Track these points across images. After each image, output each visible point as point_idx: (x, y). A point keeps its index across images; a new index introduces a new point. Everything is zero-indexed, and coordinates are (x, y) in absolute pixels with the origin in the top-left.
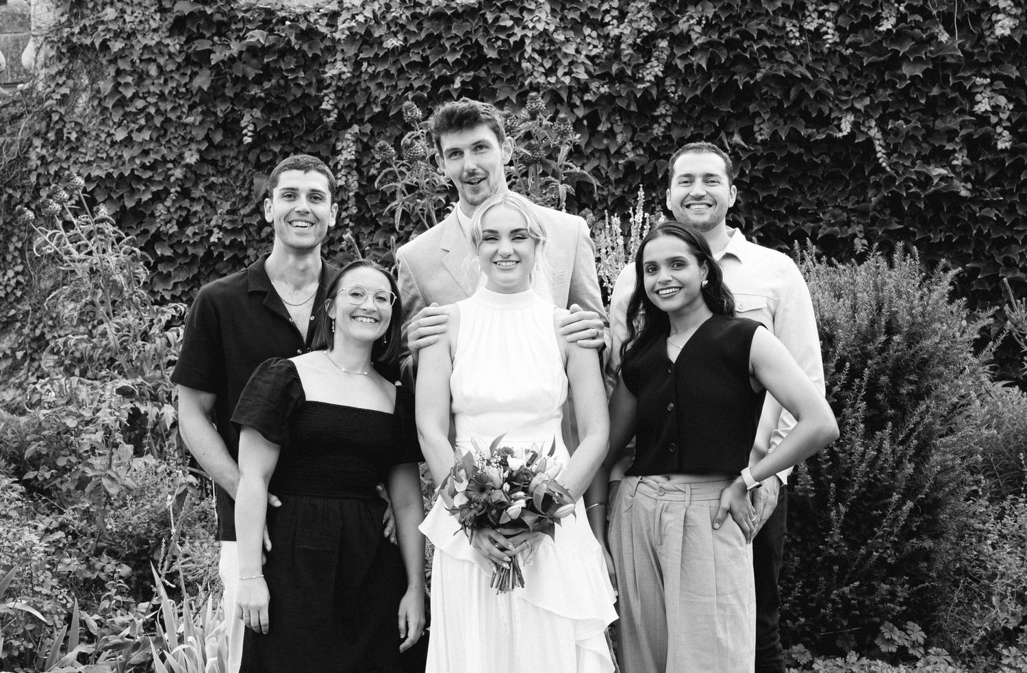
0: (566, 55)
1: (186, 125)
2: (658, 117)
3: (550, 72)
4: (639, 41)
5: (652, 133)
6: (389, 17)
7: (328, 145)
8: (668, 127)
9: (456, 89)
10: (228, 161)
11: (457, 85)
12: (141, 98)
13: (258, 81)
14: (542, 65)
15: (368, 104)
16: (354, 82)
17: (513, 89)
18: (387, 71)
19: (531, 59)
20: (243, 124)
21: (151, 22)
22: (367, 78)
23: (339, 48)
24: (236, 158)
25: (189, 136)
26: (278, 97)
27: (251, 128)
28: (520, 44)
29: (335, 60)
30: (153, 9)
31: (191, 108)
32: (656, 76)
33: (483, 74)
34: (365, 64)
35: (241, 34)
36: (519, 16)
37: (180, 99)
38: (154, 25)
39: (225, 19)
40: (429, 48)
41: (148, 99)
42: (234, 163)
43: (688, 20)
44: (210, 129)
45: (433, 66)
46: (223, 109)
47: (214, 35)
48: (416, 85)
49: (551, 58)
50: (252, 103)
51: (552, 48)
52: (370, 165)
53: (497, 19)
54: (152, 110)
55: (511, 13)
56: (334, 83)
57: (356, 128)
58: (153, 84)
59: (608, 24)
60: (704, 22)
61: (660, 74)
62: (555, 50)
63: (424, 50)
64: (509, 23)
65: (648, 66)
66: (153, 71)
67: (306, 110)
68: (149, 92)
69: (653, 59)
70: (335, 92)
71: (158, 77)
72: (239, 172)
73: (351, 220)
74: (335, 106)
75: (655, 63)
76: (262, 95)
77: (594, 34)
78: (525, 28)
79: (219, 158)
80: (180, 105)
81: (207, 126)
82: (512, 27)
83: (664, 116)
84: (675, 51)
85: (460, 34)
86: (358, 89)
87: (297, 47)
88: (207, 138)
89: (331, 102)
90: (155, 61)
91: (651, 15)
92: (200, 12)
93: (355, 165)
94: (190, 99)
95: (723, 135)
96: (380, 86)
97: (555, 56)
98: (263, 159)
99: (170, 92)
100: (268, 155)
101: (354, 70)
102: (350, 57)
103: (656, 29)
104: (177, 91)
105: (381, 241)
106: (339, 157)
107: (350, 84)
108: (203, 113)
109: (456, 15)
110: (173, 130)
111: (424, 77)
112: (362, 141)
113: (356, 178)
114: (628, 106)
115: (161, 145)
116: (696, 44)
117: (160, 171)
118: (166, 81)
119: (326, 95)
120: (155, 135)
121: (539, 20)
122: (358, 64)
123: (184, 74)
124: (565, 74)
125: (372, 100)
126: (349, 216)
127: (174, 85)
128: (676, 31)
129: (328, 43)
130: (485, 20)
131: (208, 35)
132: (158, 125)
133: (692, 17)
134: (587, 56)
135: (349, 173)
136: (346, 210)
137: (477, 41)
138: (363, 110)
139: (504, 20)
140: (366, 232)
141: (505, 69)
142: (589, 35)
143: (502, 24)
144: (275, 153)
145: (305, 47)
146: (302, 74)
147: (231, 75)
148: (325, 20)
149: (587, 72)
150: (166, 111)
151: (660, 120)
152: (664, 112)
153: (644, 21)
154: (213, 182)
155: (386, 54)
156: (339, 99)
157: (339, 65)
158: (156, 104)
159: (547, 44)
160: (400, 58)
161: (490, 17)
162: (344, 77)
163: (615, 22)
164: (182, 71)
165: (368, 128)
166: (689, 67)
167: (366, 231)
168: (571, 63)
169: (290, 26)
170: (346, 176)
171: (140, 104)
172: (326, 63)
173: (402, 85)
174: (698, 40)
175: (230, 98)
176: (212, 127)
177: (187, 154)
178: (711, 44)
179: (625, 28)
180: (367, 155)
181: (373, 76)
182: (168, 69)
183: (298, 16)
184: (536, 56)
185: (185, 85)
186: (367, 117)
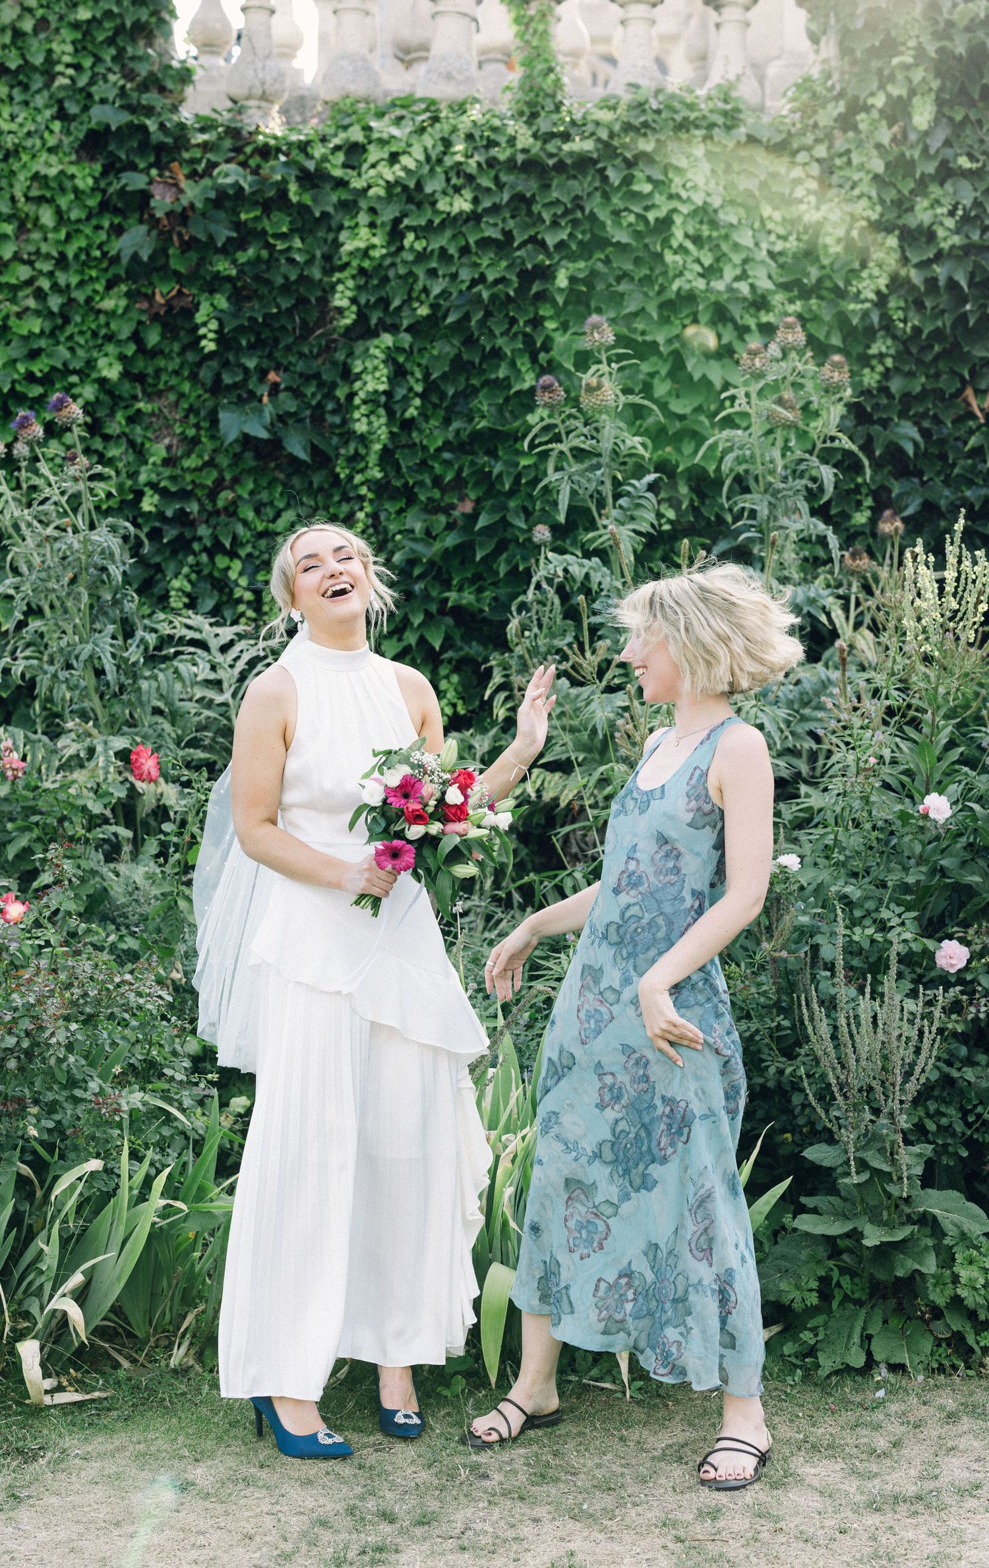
0: (736, 247)
1: (99, 312)
2: (874, 356)
3: (710, 272)
4: (855, 233)
5: (861, 382)
6: (448, 161)
7: (334, 363)
8: (886, 375)
9: (560, 290)
10: (164, 377)
11: (562, 281)
12: (24, 262)
13: (227, 250)
14: (698, 261)
15: (408, 301)
16: (388, 261)
17: (646, 294)
18: (443, 250)
19: (681, 249)
20: (200, 317)
21: (46, 135)
22: (410, 257)
23: (363, 204)
24: (176, 373)
25: (103, 331)
26: (257, 278)
27: (214, 325)
28: (666, 223)
29: (357, 225)
30: (48, 113)
31: (110, 285)
32: (878, 293)
33: (600, 266)
34: (410, 237)
35: (201, 168)
36: (661, 177)
37: (90, 267)
38: (52, 141)
39: (169, 140)
40: (513, 217)
41: (38, 265)
42: (174, 381)
43: (932, 206)
44: (140, 323)
45: (519, 248)
46: (165, 291)
47: (151, 166)
48: (491, 277)
49: (710, 250)
50: (213, 284)
51: (715, 234)
52: (406, 400)
53: (628, 180)
54: (45, 284)
55: (648, 172)
56: (355, 263)
57: (387, 339)
58: (46, 239)
59: (800, 201)
60: (960, 212)
61: (884, 290)
62: (719, 237)
63: (504, 220)
64: (647, 188)
65: (864, 274)
66: (47, 217)
67: (302, 301)
68: (38, 252)
69: (871, 264)
70: (353, 277)
71: (56, 229)
72: (182, 395)
73: (369, 489)
74: (354, 301)
75: (876, 272)
76: (234, 272)
77: (777, 216)
78: (671, 197)
79: (150, 370)
80: (91, 278)
81: (134, 315)
82: (650, 195)
83: (881, 356)
84: (908, 254)
85: (564, 199)
86: (391, 273)
87: (294, 198)
88: (136, 337)
89: (349, 294)
90: (50, 201)
91: (874, 194)
92: (130, 125)
93: (383, 399)
94: (106, 270)
95: (969, 392)
96: (432, 273)
97: (718, 246)
98: (227, 379)
99: (76, 256)
100: (236, 374)
101: (389, 243)
102: (383, 224)
103: (882, 215)
104: (88, 255)
105: (418, 527)
106: (357, 385)
107: (380, 265)
108: (128, 295)
109: (560, 167)
110: (78, 319)
111: (504, 264)
112: (395, 361)
113: (383, 420)
114: (828, 335)
115: (58, 343)
116: (945, 246)
117: (58, 386)
118: (69, 237)
119: (339, 281)
120: (48, 326)
121: (695, 187)
122: (395, 233)
123: (98, 228)
124: (737, 279)
125: (414, 295)
126: (366, 482)
127: (83, 244)
128: (911, 221)
129: (345, 196)
130: (605, 179)
131: (142, 165)
132: (55, 309)
133: (937, 202)
134: (771, 254)
135: (372, 412)
136: (362, 471)
137: (592, 214)
138: (399, 308)
139: (639, 182)
140: (392, 510)
141: (637, 261)
142: (770, 218)
143: (635, 187)
144: (246, 370)
145: (307, 199)
146: (297, 243)
147: (180, 235)
148: (340, 157)
149: (770, 277)
150: (68, 286)
151: (874, 362)
152: (884, 350)
153: (864, 202)
154: (139, 411)
155: (443, 222)
156: (359, 288)
157: (364, 232)
158: (51, 274)
159: (705, 227)
160: (464, 229)
161: (614, 176)
162: (372, 253)
163: (812, 199)
164: (94, 222)
165: (406, 339)
166: (932, 282)
167: (391, 507)
168: (746, 261)
169: (286, 164)
170: (367, 416)
171: (24, 272)
172: (341, 227)
173: (466, 275)
174: (948, 239)
175: (177, 275)
176: (144, 318)
177: (102, 362)
178: (968, 249)
179: (831, 210)
180: (399, 385)
181: (422, 257)
182: (74, 215)
183: (290, 144)
184: (689, 245)
185: (100, 247)
186: (405, 323)
